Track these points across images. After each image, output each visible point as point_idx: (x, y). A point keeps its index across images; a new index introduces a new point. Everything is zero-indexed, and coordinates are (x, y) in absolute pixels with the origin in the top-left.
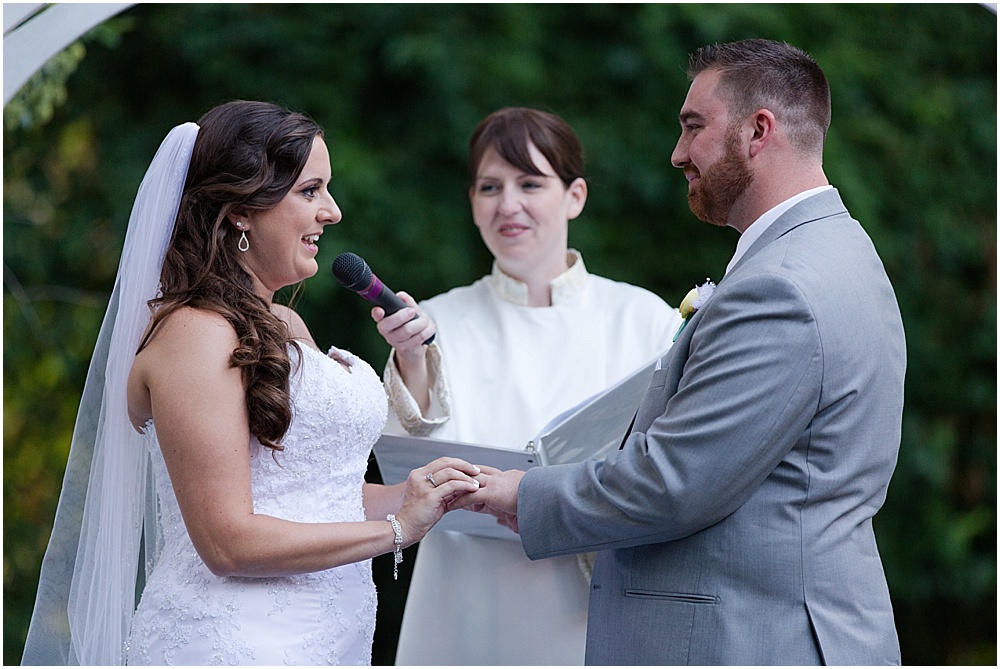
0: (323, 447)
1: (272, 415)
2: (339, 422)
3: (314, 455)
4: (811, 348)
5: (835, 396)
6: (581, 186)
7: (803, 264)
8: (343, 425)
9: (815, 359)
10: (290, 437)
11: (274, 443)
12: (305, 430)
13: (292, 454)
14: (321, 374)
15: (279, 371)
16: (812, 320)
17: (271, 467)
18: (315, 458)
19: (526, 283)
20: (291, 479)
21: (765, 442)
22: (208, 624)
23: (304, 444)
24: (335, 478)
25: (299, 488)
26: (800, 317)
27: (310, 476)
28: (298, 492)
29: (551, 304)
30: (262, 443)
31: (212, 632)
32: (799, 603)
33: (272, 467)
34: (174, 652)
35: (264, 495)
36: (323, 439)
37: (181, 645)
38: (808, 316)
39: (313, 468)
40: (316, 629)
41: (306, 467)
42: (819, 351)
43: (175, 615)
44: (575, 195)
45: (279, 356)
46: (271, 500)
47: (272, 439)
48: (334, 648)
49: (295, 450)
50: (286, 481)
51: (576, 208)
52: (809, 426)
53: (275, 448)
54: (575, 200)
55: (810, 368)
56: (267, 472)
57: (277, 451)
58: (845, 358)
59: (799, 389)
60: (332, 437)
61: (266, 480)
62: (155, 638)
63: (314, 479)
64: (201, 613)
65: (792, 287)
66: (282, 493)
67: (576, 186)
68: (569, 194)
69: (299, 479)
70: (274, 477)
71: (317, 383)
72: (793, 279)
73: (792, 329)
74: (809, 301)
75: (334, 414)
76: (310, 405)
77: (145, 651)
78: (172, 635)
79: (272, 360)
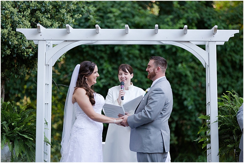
1: (93, 102)
4: (164, 97)
6: (133, 74)
9: (165, 99)
12: (96, 104)
14: (98, 97)
22: (83, 129)
29: (128, 90)
32: (160, 130)
38: (164, 93)
45: (92, 94)
53: (94, 106)
54: (132, 76)
62: (75, 131)
63: (96, 111)
65: (162, 89)
73: (162, 95)
74: (164, 91)
79: (92, 95)
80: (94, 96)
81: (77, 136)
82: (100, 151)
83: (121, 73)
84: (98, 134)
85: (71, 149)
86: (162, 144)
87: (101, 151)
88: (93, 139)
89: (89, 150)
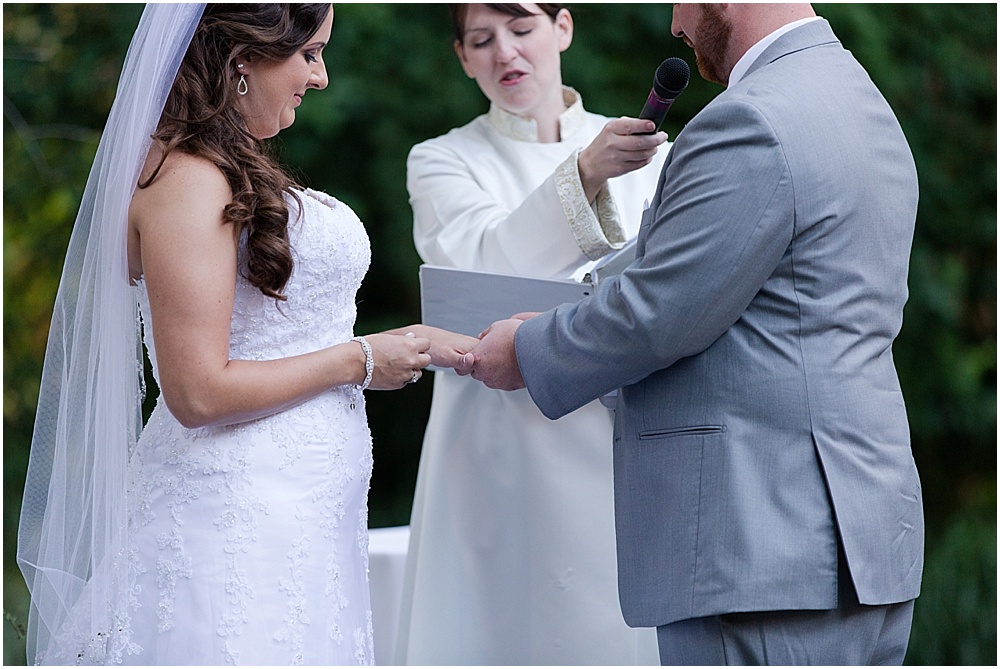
0: (326, 294)
1: (275, 265)
2: (342, 267)
3: (317, 303)
4: (778, 170)
5: (811, 220)
6: (566, 16)
7: (770, 91)
8: (344, 270)
9: (782, 182)
10: (293, 286)
11: (277, 292)
12: (309, 278)
13: (297, 302)
14: (321, 219)
15: (278, 219)
16: (776, 144)
17: (275, 317)
18: (318, 306)
19: (536, 119)
20: (294, 328)
21: (736, 269)
22: (219, 479)
23: (309, 292)
24: (336, 325)
25: (302, 337)
26: (764, 141)
27: (313, 324)
28: (302, 341)
29: (559, 139)
30: (264, 293)
31: (224, 487)
32: (806, 432)
33: (277, 316)
34: (182, 508)
35: (269, 345)
36: (325, 286)
37: (191, 501)
38: (772, 139)
39: (316, 316)
40: (324, 481)
41: (309, 315)
42: (786, 174)
43: (184, 470)
44: (561, 26)
45: (277, 204)
46: (275, 350)
47: (275, 289)
48: (340, 499)
49: (300, 299)
50: (290, 331)
51: (566, 40)
52: (788, 252)
54: (562, 31)
55: (777, 192)
56: (272, 322)
57: (280, 302)
58: (819, 180)
59: (767, 212)
60: (334, 284)
61: (271, 330)
62: (159, 493)
63: (317, 327)
64: (212, 469)
65: (754, 112)
66: (286, 343)
67: (561, 18)
68: (557, 26)
69: (304, 329)
70: (278, 327)
71: (319, 230)
72: (755, 105)
73: (757, 154)
74: (771, 124)
75: (336, 260)
76: (314, 252)
77: (148, 506)
78: (180, 490)
79: (270, 209)
80: (285, 213)
81: (177, 530)
82: (360, 642)
83: (484, 30)
84: (342, 512)
85: (125, 639)
86: (825, 539)
87: (366, 639)
88: (302, 555)
89: (277, 642)
